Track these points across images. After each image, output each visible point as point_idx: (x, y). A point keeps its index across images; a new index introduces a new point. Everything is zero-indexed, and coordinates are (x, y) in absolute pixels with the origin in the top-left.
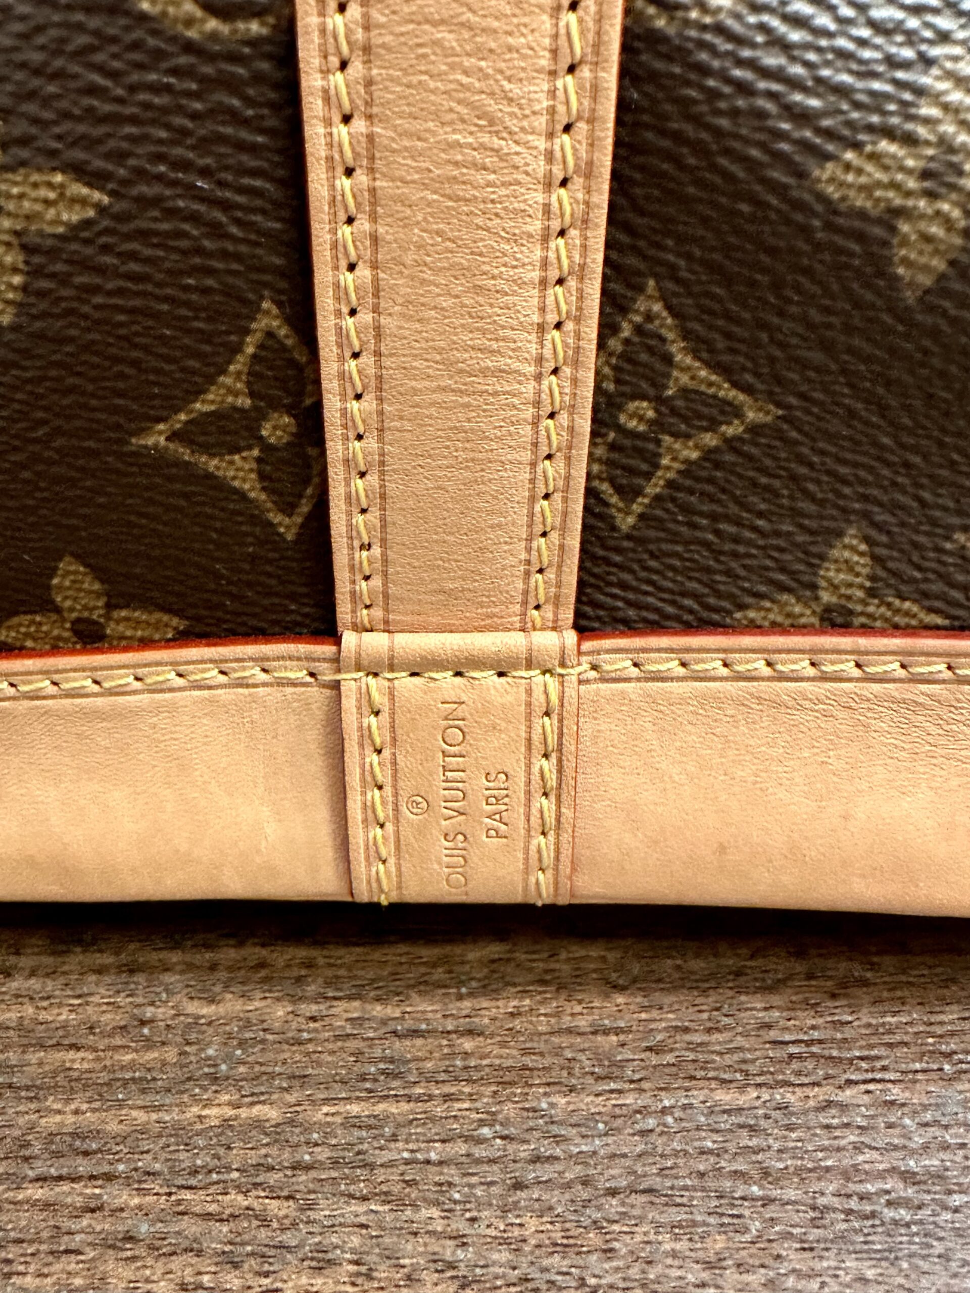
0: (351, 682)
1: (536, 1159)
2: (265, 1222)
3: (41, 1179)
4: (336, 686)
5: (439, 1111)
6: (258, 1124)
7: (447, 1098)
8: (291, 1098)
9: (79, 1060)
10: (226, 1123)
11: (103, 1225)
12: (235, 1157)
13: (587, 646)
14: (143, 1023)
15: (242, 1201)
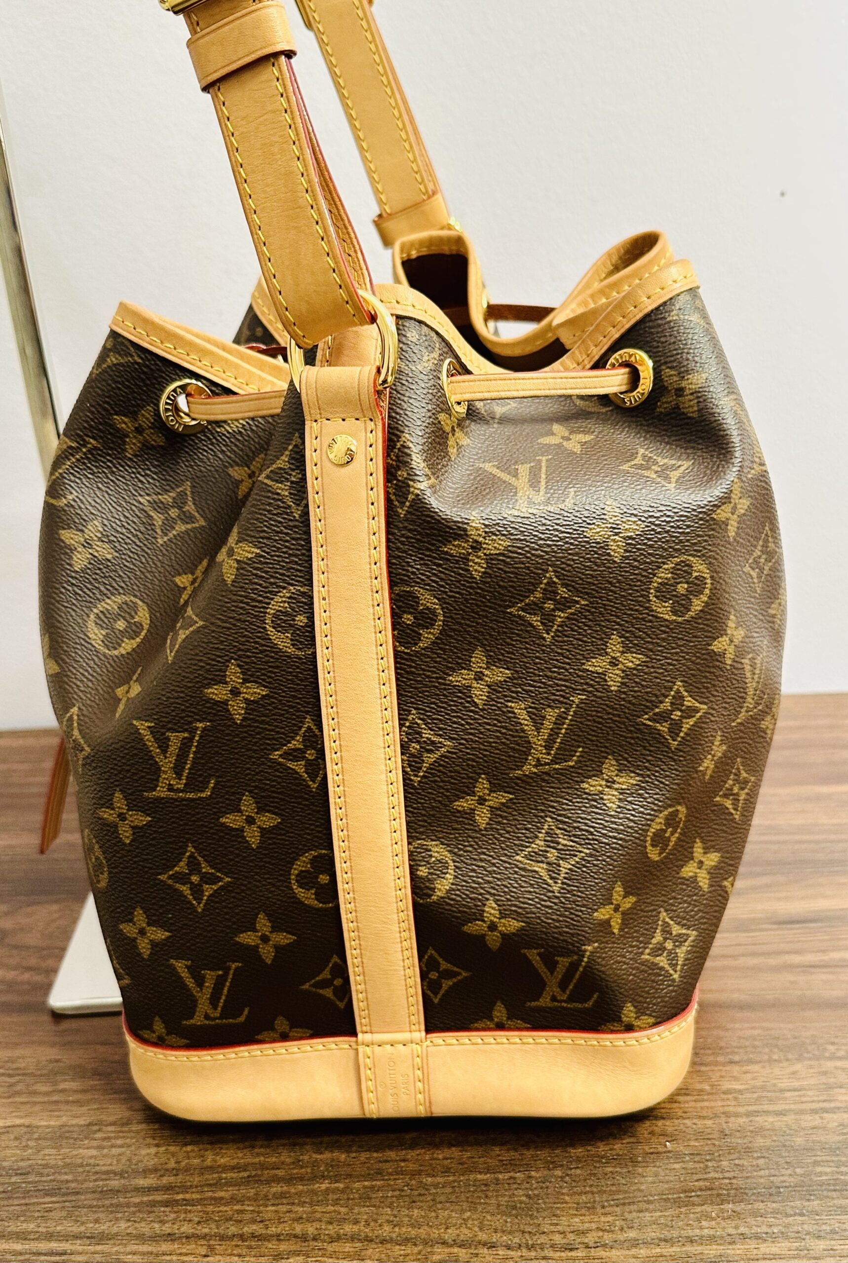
0: (361, 1049)
1: (420, 1195)
2: (340, 1213)
3: (273, 1205)
4: (357, 1050)
5: (392, 1183)
6: (337, 1189)
7: (395, 1179)
8: (347, 1181)
9: (280, 1173)
10: (327, 1189)
11: (293, 1216)
12: (331, 1197)
13: (429, 1036)
14: (300, 1161)
15: (332, 1208)
